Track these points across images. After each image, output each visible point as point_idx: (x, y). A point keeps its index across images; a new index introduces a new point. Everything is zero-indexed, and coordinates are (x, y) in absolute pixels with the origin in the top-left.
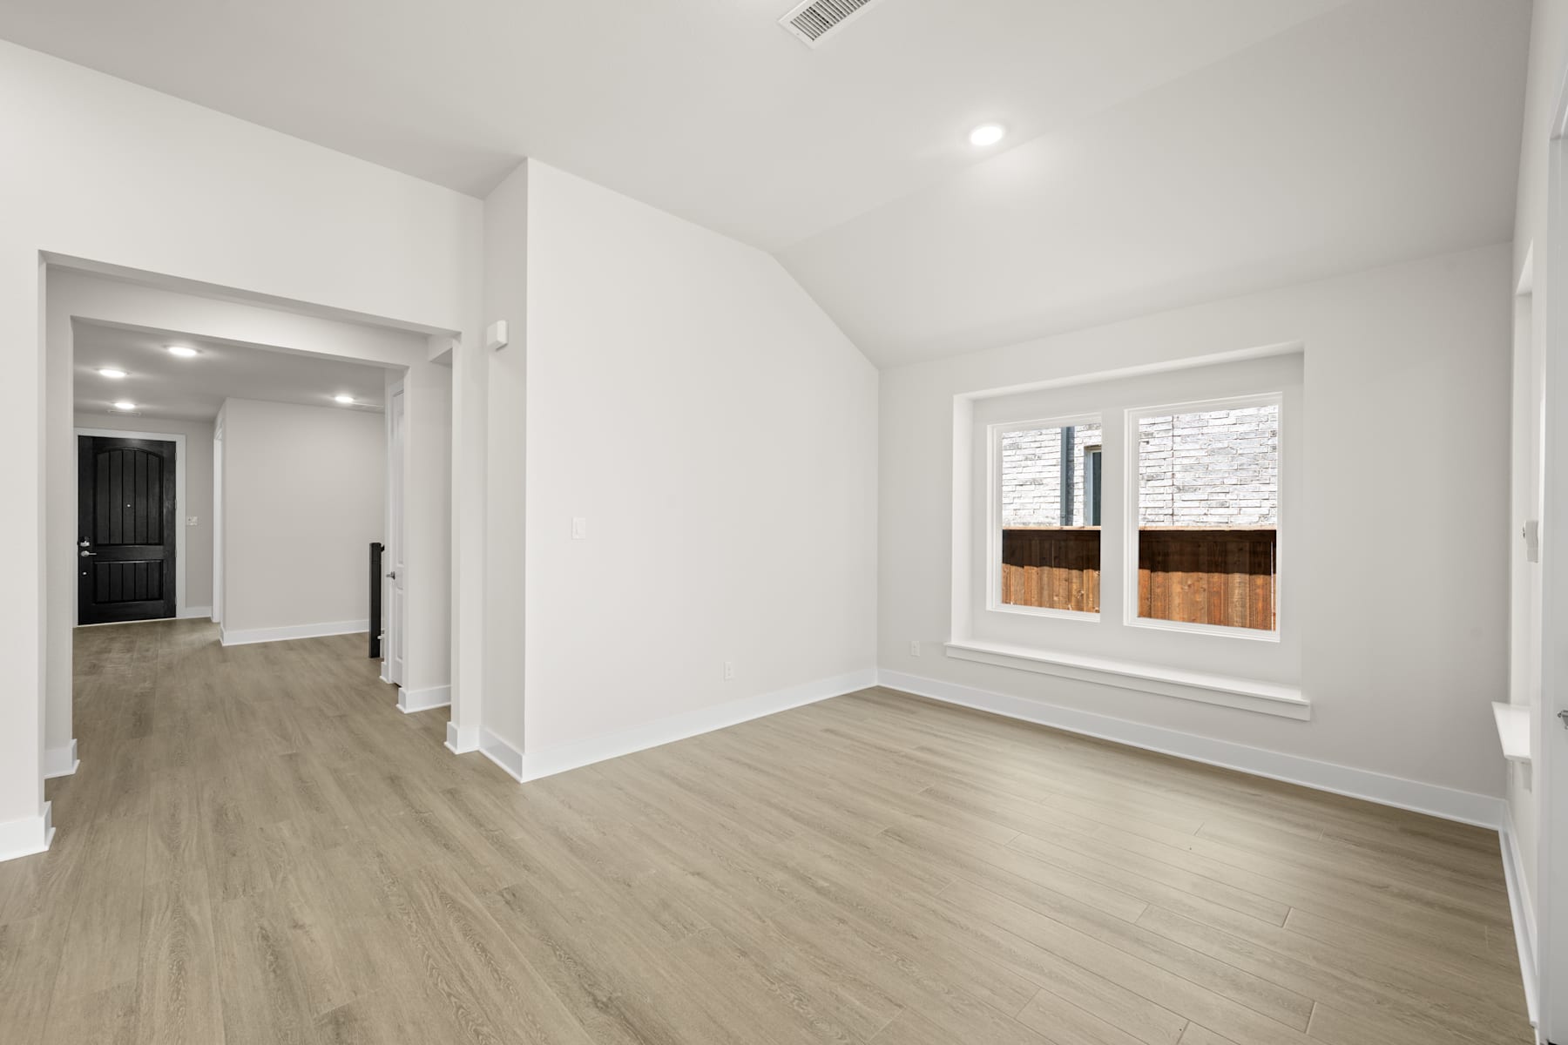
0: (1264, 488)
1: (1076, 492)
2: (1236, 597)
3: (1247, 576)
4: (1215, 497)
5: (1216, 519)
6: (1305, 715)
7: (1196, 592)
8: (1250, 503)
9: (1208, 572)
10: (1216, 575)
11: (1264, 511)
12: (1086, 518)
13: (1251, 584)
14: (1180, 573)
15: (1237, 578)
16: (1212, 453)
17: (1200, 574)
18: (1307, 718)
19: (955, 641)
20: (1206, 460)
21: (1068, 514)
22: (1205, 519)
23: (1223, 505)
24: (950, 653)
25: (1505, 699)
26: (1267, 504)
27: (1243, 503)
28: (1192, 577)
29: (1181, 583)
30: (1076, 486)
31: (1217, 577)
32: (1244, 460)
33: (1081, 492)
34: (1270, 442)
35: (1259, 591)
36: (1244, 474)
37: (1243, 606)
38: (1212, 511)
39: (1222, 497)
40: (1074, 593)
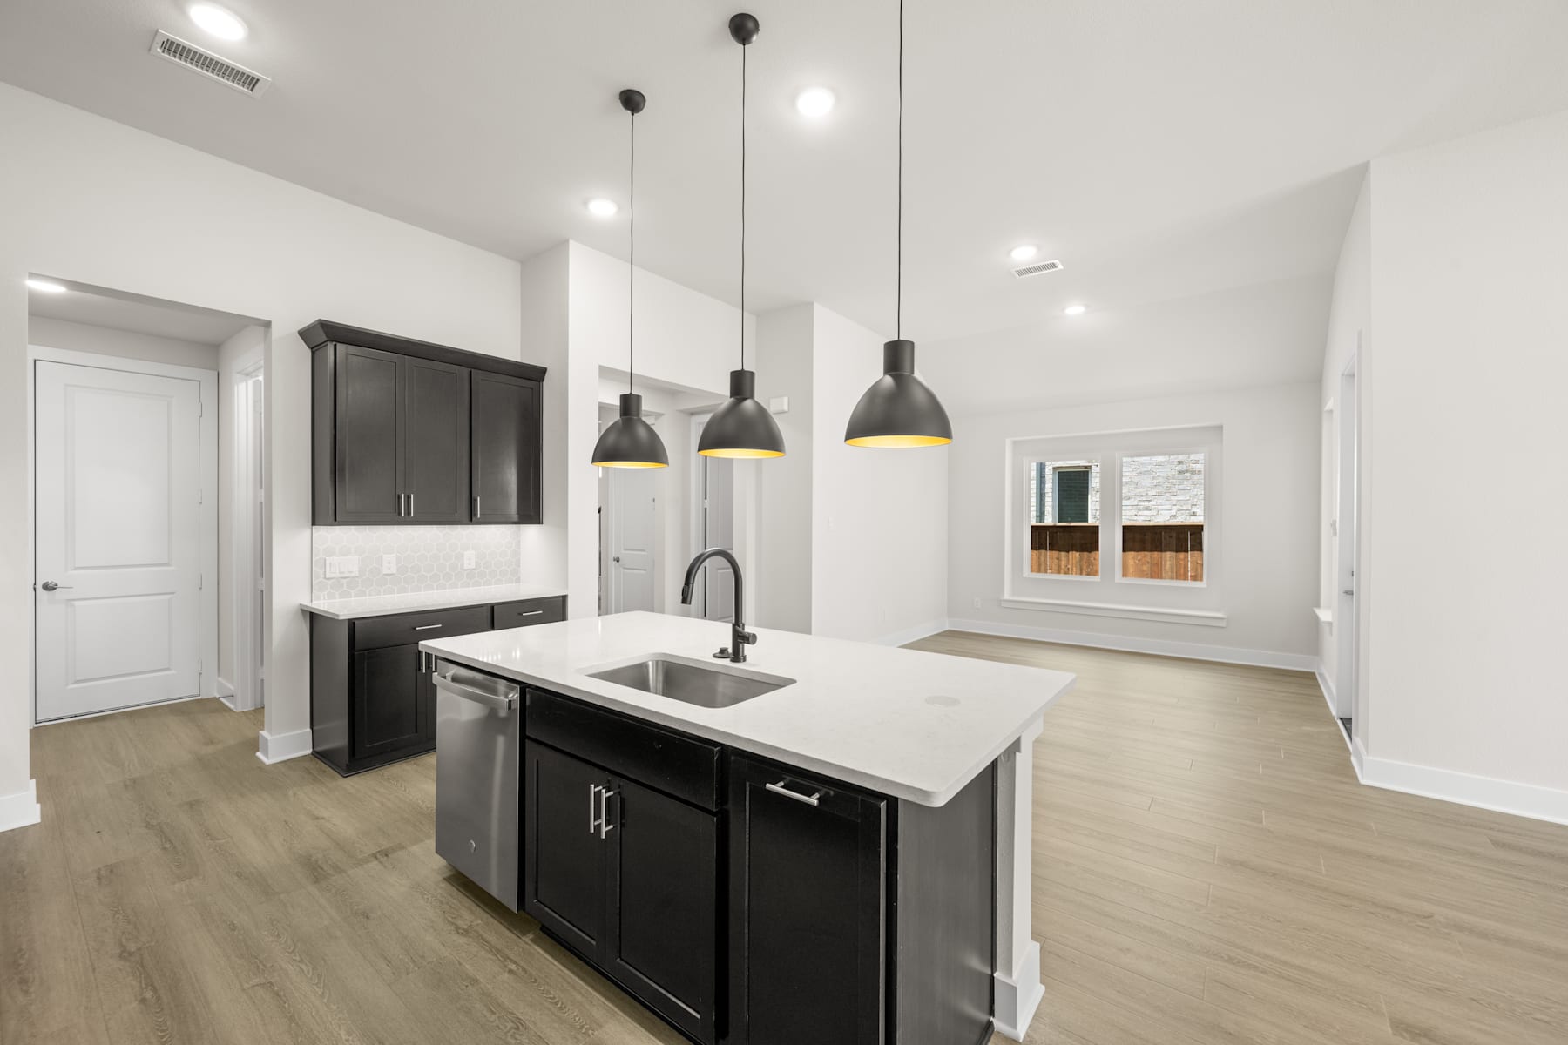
0: (1173, 498)
1: (1047, 499)
2: (1168, 566)
3: (1174, 554)
4: (1142, 503)
5: (1142, 518)
6: (1223, 624)
7: (1143, 564)
8: (1164, 507)
9: (1151, 551)
10: (1156, 553)
11: (1173, 512)
12: (1053, 517)
13: (1178, 559)
14: (1133, 553)
15: (1168, 555)
16: (1140, 474)
17: (1146, 553)
18: (1224, 625)
19: (1007, 596)
20: (1136, 480)
21: (1041, 515)
22: (1135, 518)
23: (1147, 509)
24: (1004, 605)
25: (1318, 606)
26: (1175, 508)
27: (1160, 508)
28: (1140, 555)
29: (1133, 558)
30: (1047, 495)
31: (1156, 554)
32: (1161, 479)
33: (1051, 499)
34: (1177, 468)
35: (1182, 562)
36: (1160, 489)
37: (1172, 572)
38: (1140, 513)
39: (1146, 504)
40: (1063, 567)
